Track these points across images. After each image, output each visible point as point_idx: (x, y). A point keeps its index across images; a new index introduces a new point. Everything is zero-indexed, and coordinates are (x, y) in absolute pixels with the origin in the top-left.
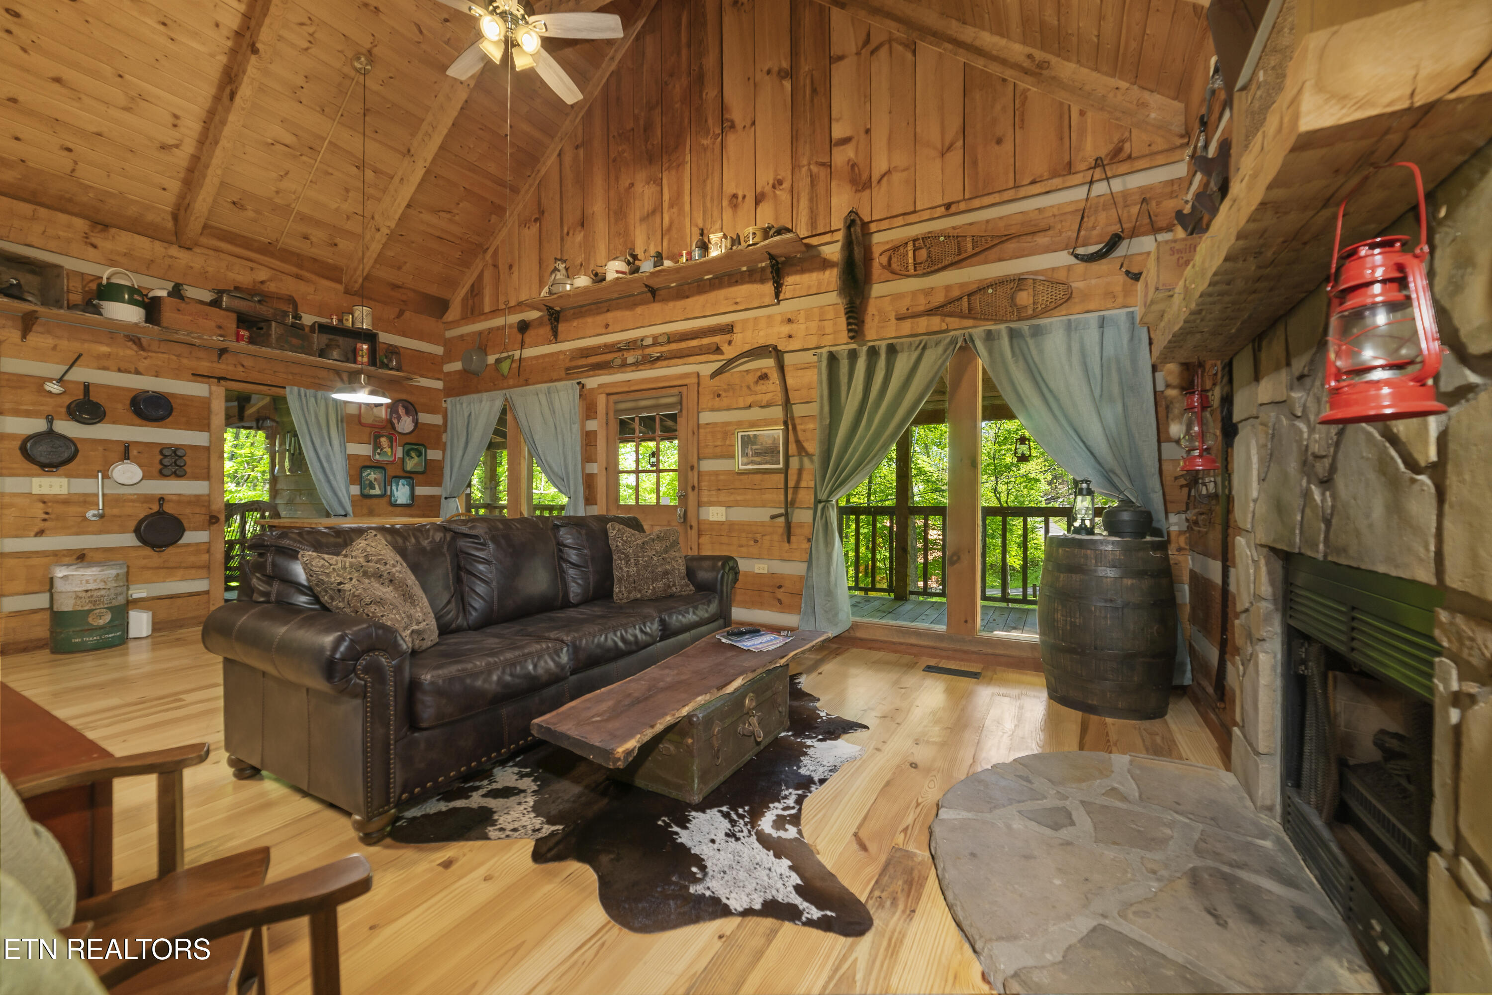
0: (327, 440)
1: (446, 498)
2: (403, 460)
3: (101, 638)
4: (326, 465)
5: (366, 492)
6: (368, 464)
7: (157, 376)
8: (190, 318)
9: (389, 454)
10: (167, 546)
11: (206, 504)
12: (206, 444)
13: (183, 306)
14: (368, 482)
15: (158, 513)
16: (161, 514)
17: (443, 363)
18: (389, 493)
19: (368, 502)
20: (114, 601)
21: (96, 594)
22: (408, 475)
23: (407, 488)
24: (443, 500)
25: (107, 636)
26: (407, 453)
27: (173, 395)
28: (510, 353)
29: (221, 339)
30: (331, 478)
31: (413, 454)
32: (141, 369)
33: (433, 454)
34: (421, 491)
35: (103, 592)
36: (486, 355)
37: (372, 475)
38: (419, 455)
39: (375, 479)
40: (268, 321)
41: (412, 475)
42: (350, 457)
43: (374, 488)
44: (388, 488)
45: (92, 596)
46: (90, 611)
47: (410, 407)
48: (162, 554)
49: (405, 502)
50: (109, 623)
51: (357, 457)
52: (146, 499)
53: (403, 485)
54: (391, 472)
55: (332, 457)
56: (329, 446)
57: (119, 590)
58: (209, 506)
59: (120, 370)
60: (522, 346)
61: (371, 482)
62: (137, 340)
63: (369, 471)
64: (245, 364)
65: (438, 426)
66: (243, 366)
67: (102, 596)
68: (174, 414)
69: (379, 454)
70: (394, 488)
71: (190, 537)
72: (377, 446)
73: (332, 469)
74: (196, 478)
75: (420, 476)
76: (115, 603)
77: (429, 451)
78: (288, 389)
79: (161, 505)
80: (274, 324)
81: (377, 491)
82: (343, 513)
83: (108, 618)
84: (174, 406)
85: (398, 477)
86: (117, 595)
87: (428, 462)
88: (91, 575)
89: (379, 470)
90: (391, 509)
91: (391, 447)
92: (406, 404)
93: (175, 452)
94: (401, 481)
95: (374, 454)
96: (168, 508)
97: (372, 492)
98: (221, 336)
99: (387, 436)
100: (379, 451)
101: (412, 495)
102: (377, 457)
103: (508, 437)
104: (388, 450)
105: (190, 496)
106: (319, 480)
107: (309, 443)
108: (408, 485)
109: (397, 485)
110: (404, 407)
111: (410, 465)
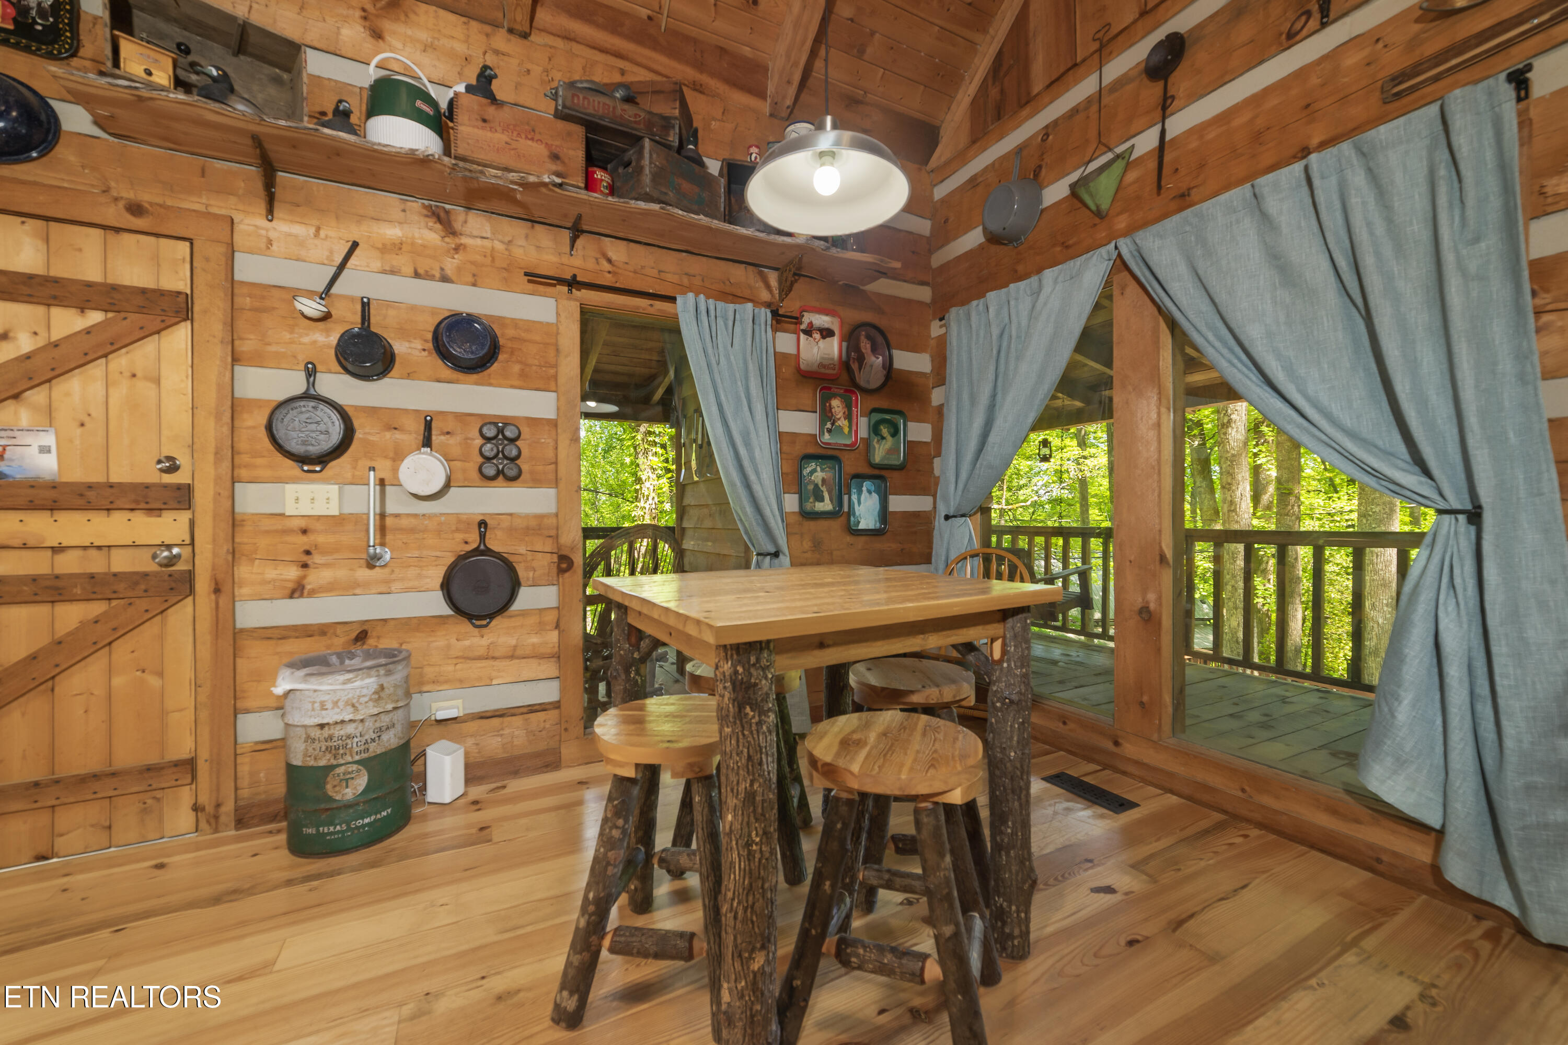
0: (746, 409)
1: (947, 518)
2: (867, 442)
3: (349, 828)
4: (743, 451)
5: (808, 506)
6: (811, 450)
7: (474, 285)
8: (504, 137)
9: (846, 430)
10: (491, 616)
11: (553, 533)
12: (552, 415)
13: (491, 111)
14: (811, 487)
15: (477, 551)
16: (483, 551)
17: (930, 252)
18: (846, 509)
19: (812, 525)
20: (372, 746)
21: (338, 732)
22: (876, 472)
23: (875, 497)
24: (939, 521)
25: (360, 822)
26: (875, 429)
27: (501, 320)
28: (1119, 150)
29: (558, 180)
30: (752, 477)
31: (885, 431)
32: (449, 272)
33: (919, 432)
34: (900, 503)
35: (350, 729)
36: (1041, 187)
37: (818, 474)
38: (895, 433)
39: (824, 480)
40: (636, 140)
41: (883, 473)
42: (783, 438)
43: (822, 500)
44: (846, 498)
45: (331, 738)
46: (330, 768)
47: (880, 339)
48: (484, 630)
49: (871, 526)
50: (364, 792)
51: (793, 437)
52: (461, 522)
53: (869, 492)
54: (851, 464)
55: (753, 435)
56: (748, 414)
57: (385, 720)
58: (556, 537)
59: (417, 275)
60: (1165, 107)
61: (816, 485)
62: (442, 215)
63: (813, 465)
64: (612, 254)
65: (923, 374)
66: (609, 261)
67: (348, 737)
68: (501, 357)
69: (829, 431)
70: (854, 497)
71: (526, 598)
72: (826, 415)
73: (752, 459)
74: (537, 482)
75: (896, 475)
76: (375, 749)
77: (911, 425)
78: (680, 300)
79: (482, 537)
80: (647, 143)
81: (826, 505)
82: (773, 550)
83: (361, 782)
84: (502, 341)
85: (859, 477)
86: (380, 731)
87: (912, 446)
88: (327, 692)
89: (830, 463)
90: (849, 539)
91: (849, 417)
92: (873, 332)
93: (501, 431)
94: (867, 485)
95: (821, 433)
96: (496, 543)
97: (820, 507)
98: (558, 175)
99: (840, 396)
100: (829, 425)
101: (884, 513)
102: (827, 437)
103: (1116, 363)
104: (843, 423)
105: (527, 516)
106: (733, 485)
107: (715, 409)
108: (878, 491)
109: (860, 493)
110: (868, 337)
111: (880, 452)
